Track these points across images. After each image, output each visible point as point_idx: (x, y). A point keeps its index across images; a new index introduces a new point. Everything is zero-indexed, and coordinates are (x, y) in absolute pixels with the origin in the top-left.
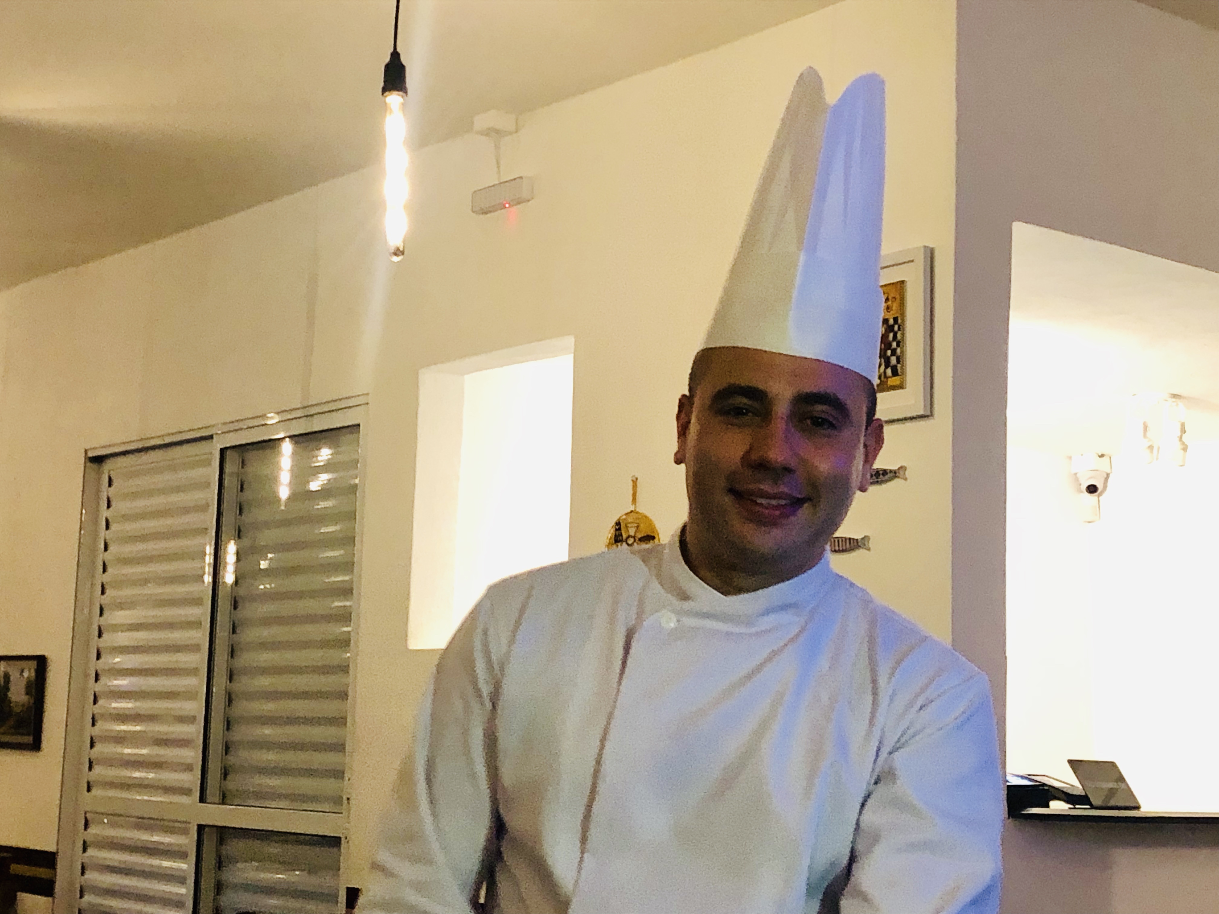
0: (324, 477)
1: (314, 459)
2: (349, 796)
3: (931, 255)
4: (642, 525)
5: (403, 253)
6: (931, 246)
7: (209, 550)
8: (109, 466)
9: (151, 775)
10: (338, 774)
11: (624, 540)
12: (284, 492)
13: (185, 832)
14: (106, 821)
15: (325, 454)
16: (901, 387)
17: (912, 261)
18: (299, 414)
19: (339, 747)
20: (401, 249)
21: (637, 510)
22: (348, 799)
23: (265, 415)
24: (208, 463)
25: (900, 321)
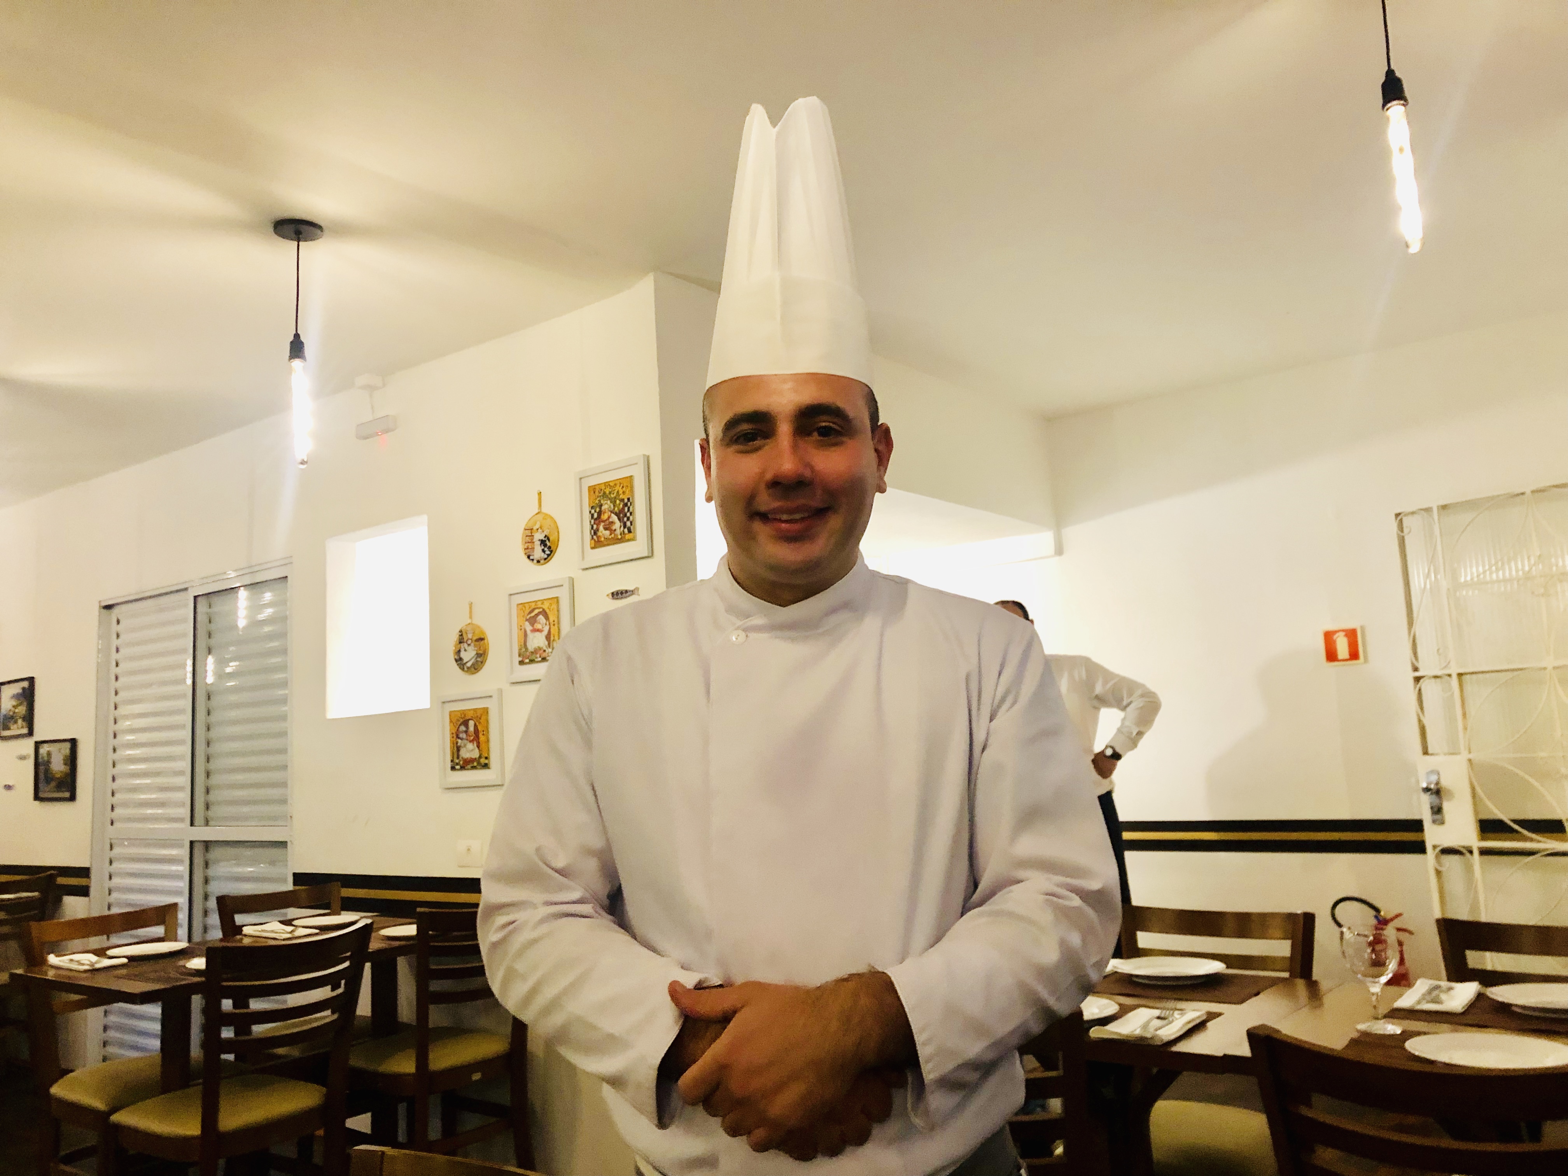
0: (269, 611)
1: (262, 600)
2: (291, 815)
3: (647, 460)
4: (476, 632)
5: (306, 462)
6: (647, 454)
7: (190, 663)
8: (116, 611)
9: (160, 811)
10: (284, 801)
11: (465, 641)
12: (242, 623)
13: (181, 846)
14: (126, 843)
15: (268, 596)
16: (633, 539)
17: (636, 464)
18: (247, 571)
19: (284, 784)
20: (305, 460)
21: (474, 622)
22: (291, 817)
23: (225, 573)
24: (186, 606)
25: (631, 500)
